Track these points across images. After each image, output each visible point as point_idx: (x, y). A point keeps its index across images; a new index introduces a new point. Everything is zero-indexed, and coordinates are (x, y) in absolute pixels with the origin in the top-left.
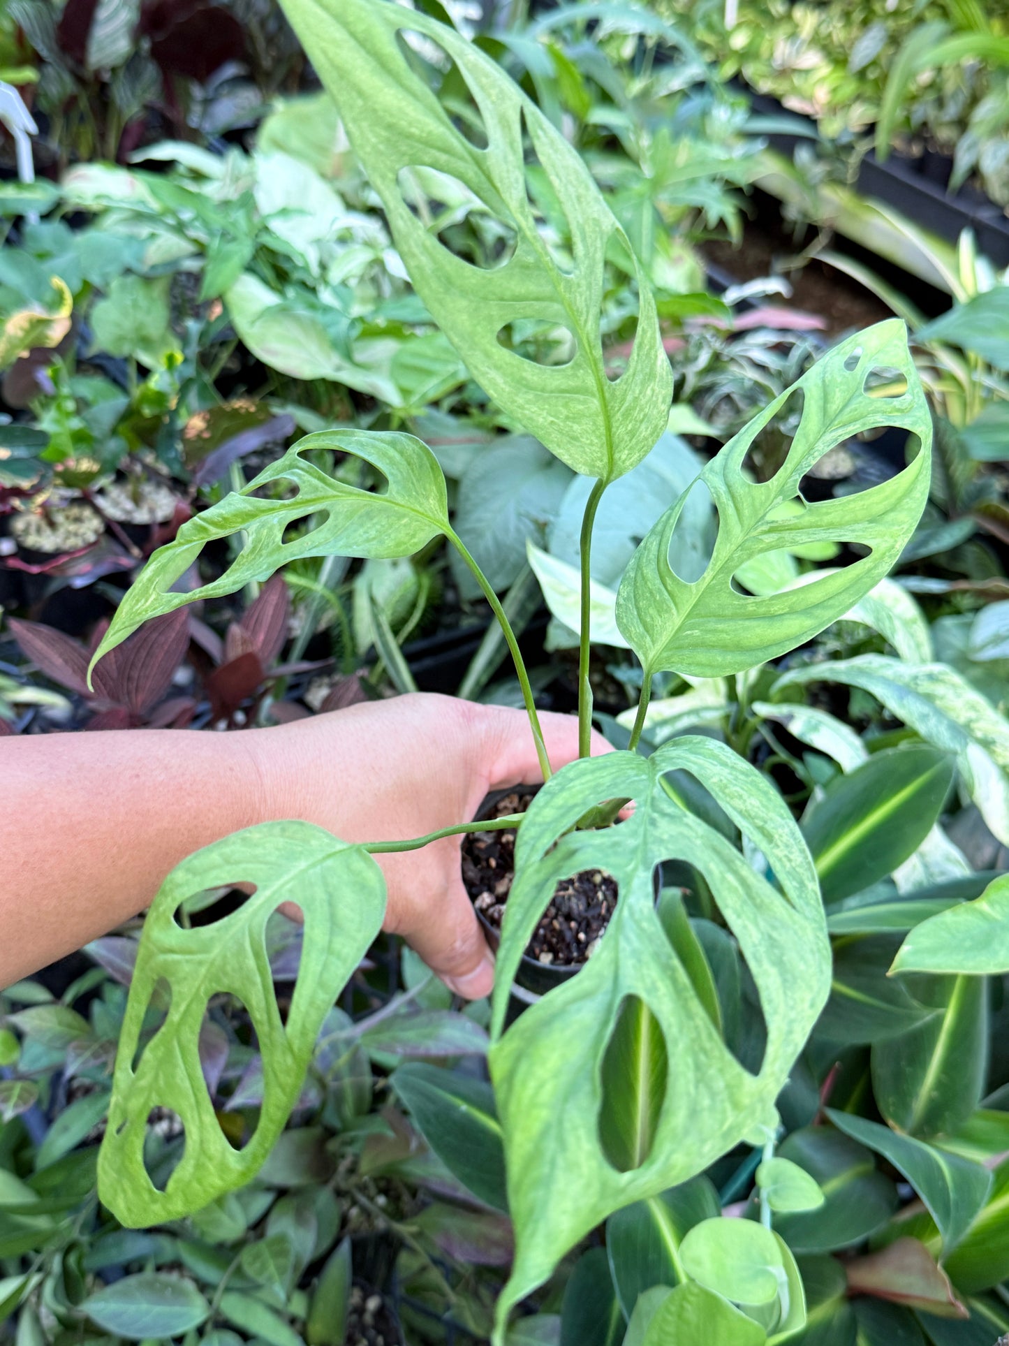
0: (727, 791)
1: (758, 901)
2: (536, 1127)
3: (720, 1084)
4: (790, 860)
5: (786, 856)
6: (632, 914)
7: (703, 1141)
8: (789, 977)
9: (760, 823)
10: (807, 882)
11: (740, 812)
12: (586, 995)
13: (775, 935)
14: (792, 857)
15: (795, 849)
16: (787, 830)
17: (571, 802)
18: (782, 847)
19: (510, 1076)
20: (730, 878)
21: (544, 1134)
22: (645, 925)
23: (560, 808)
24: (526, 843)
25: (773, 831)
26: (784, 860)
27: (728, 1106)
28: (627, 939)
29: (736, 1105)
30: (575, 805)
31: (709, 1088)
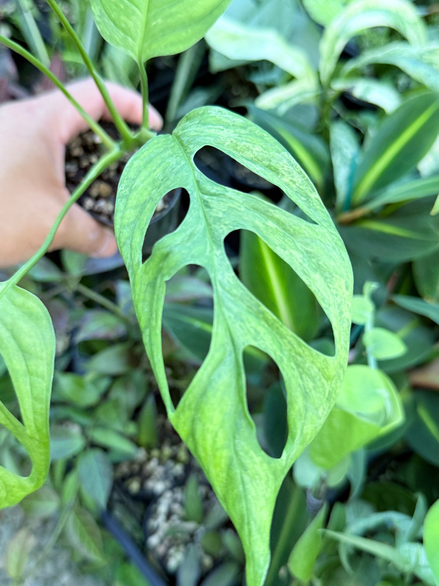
0: (238, 148)
1: (292, 230)
2: (223, 463)
3: (314, 371)
4: (294, 183)
5: (291, 181)
6: (223, 287)
7: (317, 409)
8: (327, 274)
9: (267, 163)
10: (310, 194)
11: (251, 161)
12: (221, 362)
13: (309, 249)
14: (294, 180)
15: (295, 173)
16: (285, 161)
17: (142, 200)
18: (286, 175)
19: (192, 434)
20: (270, 223)
21: (230, 466)
22: (235, 291)
23: (136, 207)
24: (125, 244)
25: (277, 166)
26: (291, 183)
27: (324, 381)
28: (229, 309)
29: (328, 379)
30: (146, 202)
31: (309, 376)
